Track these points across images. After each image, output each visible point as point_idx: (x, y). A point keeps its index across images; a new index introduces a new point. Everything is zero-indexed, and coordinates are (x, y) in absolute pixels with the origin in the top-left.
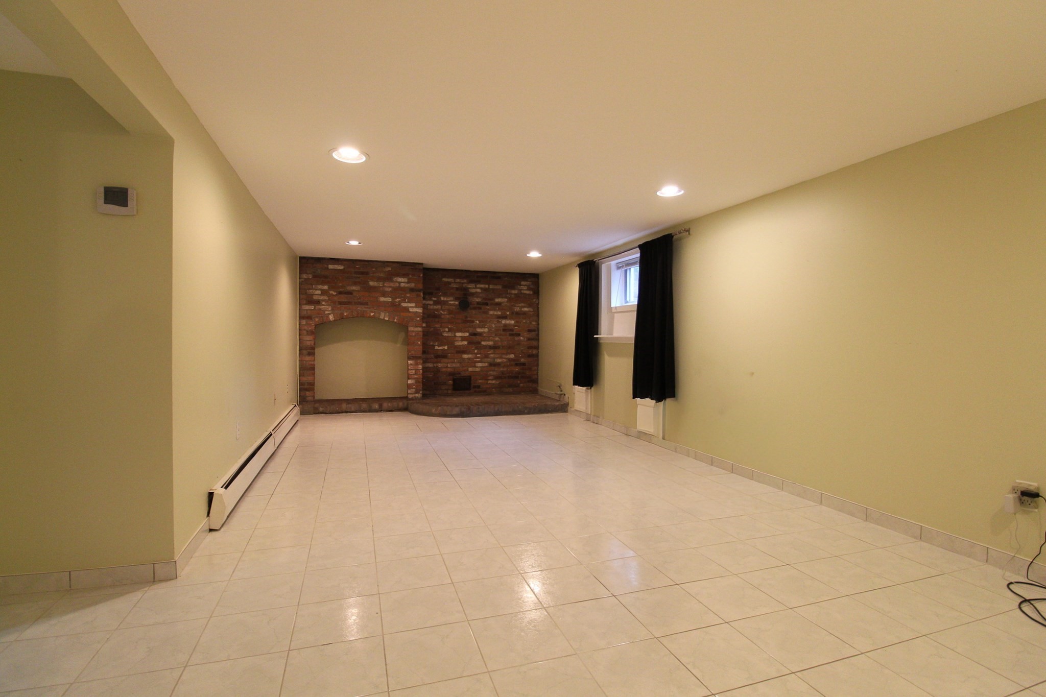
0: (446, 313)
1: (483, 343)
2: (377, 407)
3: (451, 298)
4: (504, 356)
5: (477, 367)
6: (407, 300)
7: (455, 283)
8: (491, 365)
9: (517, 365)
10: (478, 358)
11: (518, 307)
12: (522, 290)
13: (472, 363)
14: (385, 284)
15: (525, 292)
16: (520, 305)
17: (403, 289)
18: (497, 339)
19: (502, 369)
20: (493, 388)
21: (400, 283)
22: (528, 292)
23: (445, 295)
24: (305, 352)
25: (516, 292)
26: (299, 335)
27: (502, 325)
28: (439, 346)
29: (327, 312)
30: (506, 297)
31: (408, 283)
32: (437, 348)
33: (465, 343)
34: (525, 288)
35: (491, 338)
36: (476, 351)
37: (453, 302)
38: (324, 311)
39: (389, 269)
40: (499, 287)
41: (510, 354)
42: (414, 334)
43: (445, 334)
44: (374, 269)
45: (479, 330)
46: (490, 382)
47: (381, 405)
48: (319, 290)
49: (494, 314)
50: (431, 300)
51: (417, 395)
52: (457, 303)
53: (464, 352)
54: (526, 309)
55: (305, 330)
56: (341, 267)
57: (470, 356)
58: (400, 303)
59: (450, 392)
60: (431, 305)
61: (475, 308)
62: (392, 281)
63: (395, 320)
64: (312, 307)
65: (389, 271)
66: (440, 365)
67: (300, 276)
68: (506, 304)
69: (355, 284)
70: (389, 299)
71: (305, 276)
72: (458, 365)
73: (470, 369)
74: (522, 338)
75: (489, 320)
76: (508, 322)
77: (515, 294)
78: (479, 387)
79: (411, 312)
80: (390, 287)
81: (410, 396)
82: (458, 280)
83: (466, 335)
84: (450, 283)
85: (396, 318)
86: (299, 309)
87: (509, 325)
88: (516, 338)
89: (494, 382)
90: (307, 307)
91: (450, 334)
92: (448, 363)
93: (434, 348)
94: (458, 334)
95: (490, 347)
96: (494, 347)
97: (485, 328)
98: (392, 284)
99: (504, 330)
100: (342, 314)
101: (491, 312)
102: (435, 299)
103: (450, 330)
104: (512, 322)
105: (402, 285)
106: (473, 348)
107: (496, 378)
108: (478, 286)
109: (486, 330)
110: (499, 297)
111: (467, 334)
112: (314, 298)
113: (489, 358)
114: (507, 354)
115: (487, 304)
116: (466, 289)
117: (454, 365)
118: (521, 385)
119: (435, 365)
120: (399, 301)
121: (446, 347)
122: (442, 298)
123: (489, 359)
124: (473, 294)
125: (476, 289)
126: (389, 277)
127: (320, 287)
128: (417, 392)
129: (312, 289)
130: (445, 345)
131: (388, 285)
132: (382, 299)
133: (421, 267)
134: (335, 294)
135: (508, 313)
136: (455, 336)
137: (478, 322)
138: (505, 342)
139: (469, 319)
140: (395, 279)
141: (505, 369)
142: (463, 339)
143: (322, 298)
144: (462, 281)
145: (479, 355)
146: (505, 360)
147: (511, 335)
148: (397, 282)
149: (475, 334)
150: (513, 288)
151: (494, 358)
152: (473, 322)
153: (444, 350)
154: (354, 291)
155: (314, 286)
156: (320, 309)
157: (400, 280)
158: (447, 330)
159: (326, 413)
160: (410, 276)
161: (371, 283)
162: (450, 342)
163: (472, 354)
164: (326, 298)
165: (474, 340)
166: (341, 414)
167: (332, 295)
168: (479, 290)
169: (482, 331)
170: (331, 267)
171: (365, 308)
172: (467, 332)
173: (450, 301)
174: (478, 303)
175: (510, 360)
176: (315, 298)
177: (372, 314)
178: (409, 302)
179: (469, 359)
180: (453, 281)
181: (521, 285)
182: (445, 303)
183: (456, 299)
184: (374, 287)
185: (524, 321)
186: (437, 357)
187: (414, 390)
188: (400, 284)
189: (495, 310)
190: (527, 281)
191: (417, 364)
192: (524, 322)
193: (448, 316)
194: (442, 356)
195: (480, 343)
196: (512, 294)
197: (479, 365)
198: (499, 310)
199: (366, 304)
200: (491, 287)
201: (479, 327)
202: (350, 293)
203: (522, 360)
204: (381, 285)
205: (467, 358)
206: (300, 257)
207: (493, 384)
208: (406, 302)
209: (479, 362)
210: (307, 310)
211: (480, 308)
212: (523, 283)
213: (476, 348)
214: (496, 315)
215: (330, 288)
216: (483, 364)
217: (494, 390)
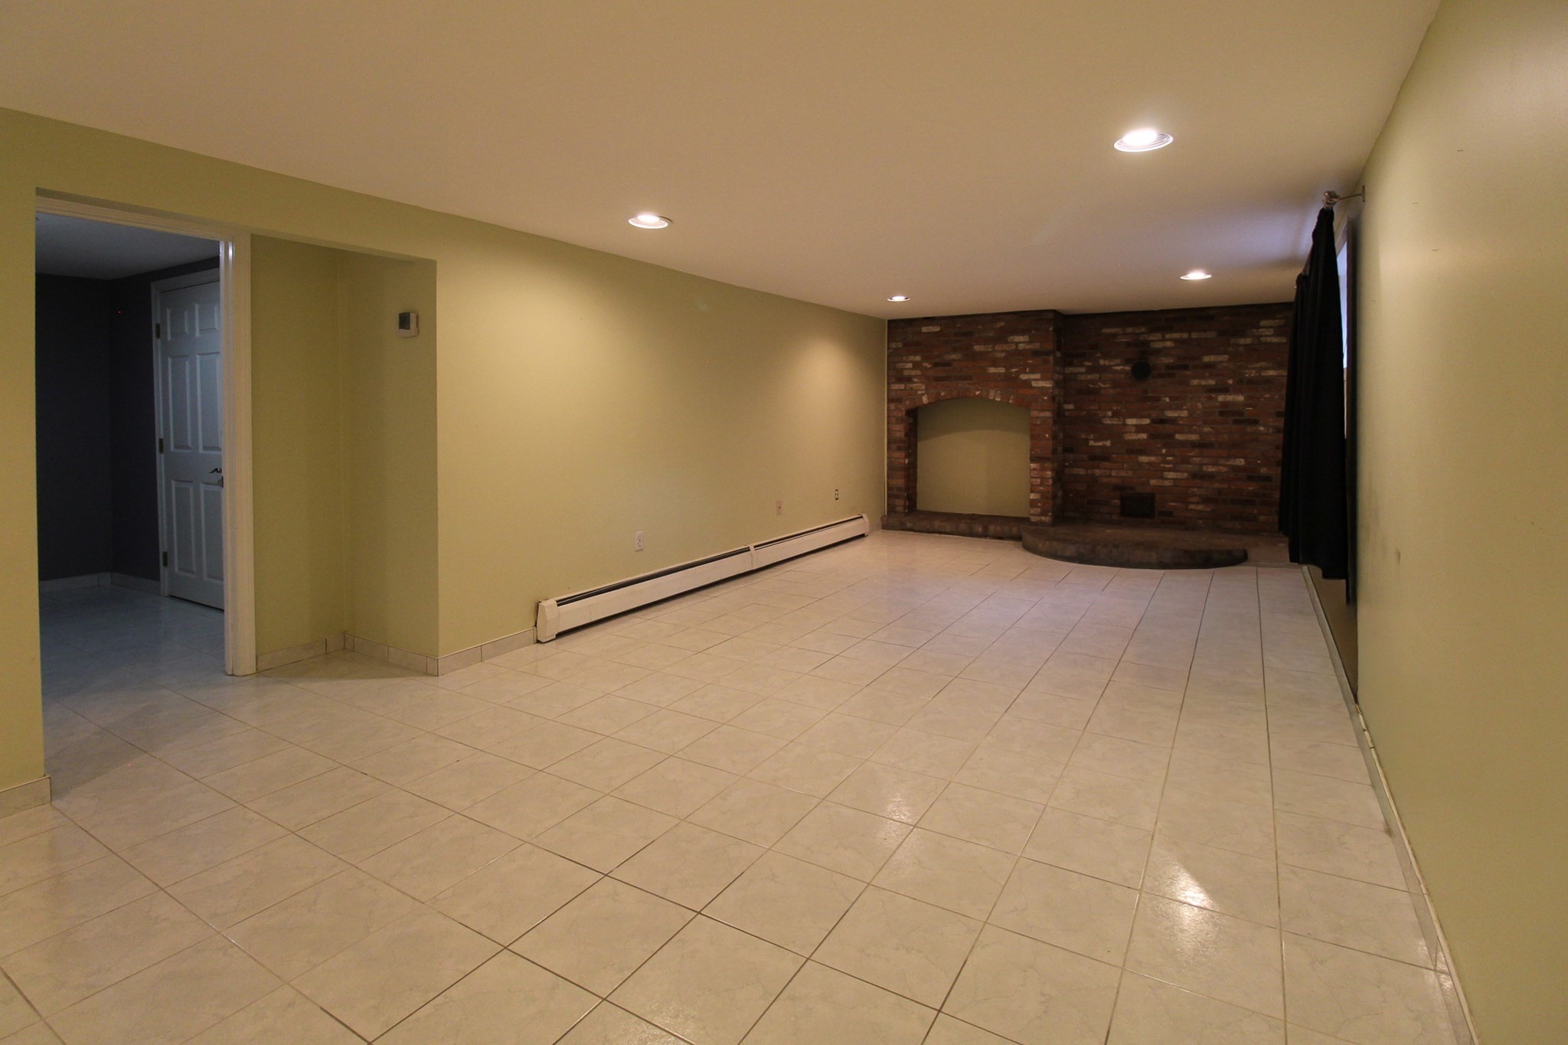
0: (1108, 386)
1: (1178, 437)
2: (980, 529)
3: (1118, 361)
4: (1222, 462)
5: (1166, 479)
6: (1028, 370)
7: (1124, 334)
8: (1194, 476)
9: (1250, 478)
10: (1169, 462)
11: (1253, 369)
12: (1262, 336)
13: (1157, 471)
14: (996, 348)
15: (1269, 340)
16: (1258, 365)
17: (1023, 354)
18: (1207, 429)
19: (1217, 485)
20: (1200, 519)
21: (1017, 344)
22: (1275, 340)
23: (1106, 356)
24: (894, 446)
25: (1248, 341)
26: (888, 424)
27: (1217, 404)
28: (1096, 440)
29: (920, 392)
30: (1225, 353)
31: (1030, 342)
32: (1092, 443)
33: (1144, 436)
34: (1271, 332)
35: (1194, 427)
36: (1164, 451)
37: (1120, 367)
38: (916, 391)
39: (1002, 324)
40: (1211, 335)
41: (1236, 457)
42: (1038, 423)
43: (1107, 422)
44: (980, 327)
45: (1170, 414)
46: (1192, 506)
47: (986, 528)
48: (909, 362)
49: (1200, 385)
50: (1081, 365)
51: (1043, 518)
52: (1128, 368)
53: (1142, 452)
54: (1271, 373)
55: (894, 417)
56: (937, 329)
57: (1153, 459)
58: (1018, 374)
59: (1115, 517)
60: (1082, 374)
61: (1161, 376)
62: (1006, 342)
63: (1011, 401)
64: (902, 386)
65: (1002, 327)
66: (1097, 472)
67: (888, 345)
68: (1225, 364)
69: (955, 350)
70: (1002, 370)
71: (894, 345)
72: (1130, 473)
73: (1153, 482)
74: (1262, 428)
75: (1190, 396)
76: (1230, 398)
77: (1246, 345)
78: (1170, 514)
79: (1035, 387)
80: (1002, 351)
81: (1034, 519)
82: (1130, 330)
83: (1144, 423)
84: (1115, 335)
85: (1012, 397)
86: (888, 390)
87: (1234, 403)
88: (1249, 429)
89: (1200, 507)
90: (895, 387)
91: (1115, 422)
92: (1111, 469)
93: (1088, 443)
94: (1131, 421)
95: (1194, 445)
96: (1201, 445)
97: (1182, 409)
98: (1005, 347)
99: (1222, 413)
100: (938, 394)
101: (1195, 382)
102: (1090, 364)
103: (1115, 414)
104: (1240, 398)
105: (1021, 346)
106: (1159, 446)
107: (1206, 500)
108: (1168, 336)
109: (1185, 413)
110: (1210, 352)
111: (1147, 421)
112: (904, 373)
113: (1190, 464)
114: (1228, 458)
115: (1186, 368)
116: (1146, 343)
117: (1123, 474)
118: (1262, 518)
119: (1089, 472)
120: (1016, 372)
121: (1108, 443)
122: (1102, 362)
123: (1190, 466)
124: (1158, 352)
125: (1164, 342)
126: (1001, 337)
127: (912, 358)
128: (1044, 513)
129: (902, 361)
130: (1107, 440)
131: (1000, 349)
132: (992, 370)
133: (1051, 316)
134: (929, 366)
135: (1230, 382)
136: (1125, 425)
137: (1167, 400)
138: (1226, 436)
139: (1150, 395)
140: (1010, 339)
141: (1225, 486)
142: (1140, 429)
143: (913, 373)
144: (1137, 331)
145: (1171, 458)
146: (1225, 469)
147: (1236, 422)
148: (1012, 342)
149: (1163, 421)
150: (1243, 334)
151: (1201, 465)
152: (1158, 399)
153: (1104, 447)
154: (954, 360)
155: (904, 358)
156: (912, 389)
157: (1017, 339)
158: (1110, 413)
159: (915, 531)
160: (1033, 332)
161: (977, 348)
162: (1116, 434)
163: (1155, 455)
164: (918, 372)
165: (1161, 432)
166: (932, 535)
167: (926, 367)
168: (1169, 344)
169: (1176, 415)
170: (924, 329)
171: (969, 384)
172: (1147, 417)
173: (1115, 366)
174: (1168, 367)
175: (1236, 469)
176: (906, 373)
177: (977, 393)
178: (1032, 372)
179: (1150, 464)
180: (1121, 332)
181: (1258, 327)
182: (1105, 369)
183: (1127, 362)
184: (981, 353)
185: (1268, 396)
186: (1093, 458)
187: (1039, 510)
188: (1017, 346)
189: (1203, 377)
190: (1274, 319)
191: (1043, 469)
192: (1266, 398)
193: (1112, 391)
194: (1103, 457)
195: (1171, 436)
196: (1239, 345)
197: (1171, 475)
198: (1211, 376)
199: (970, 378)
200: (1194, 335)
201: (1170, 408)
202: (948, 364)
203: (1264, 471)
204: (990, 350)
205: (1147, 463)
206: (889, 321)
207: (1200, 511)
208: (1027, 373)
209: (1170, 470)
210: (896, 390)
211: (1172, 375)
212: (1263, 323)
213: (1165, 446)
214: (1205, 386)
215: (925, 358)
216: (1178, 474)
217: (1200, 521)
